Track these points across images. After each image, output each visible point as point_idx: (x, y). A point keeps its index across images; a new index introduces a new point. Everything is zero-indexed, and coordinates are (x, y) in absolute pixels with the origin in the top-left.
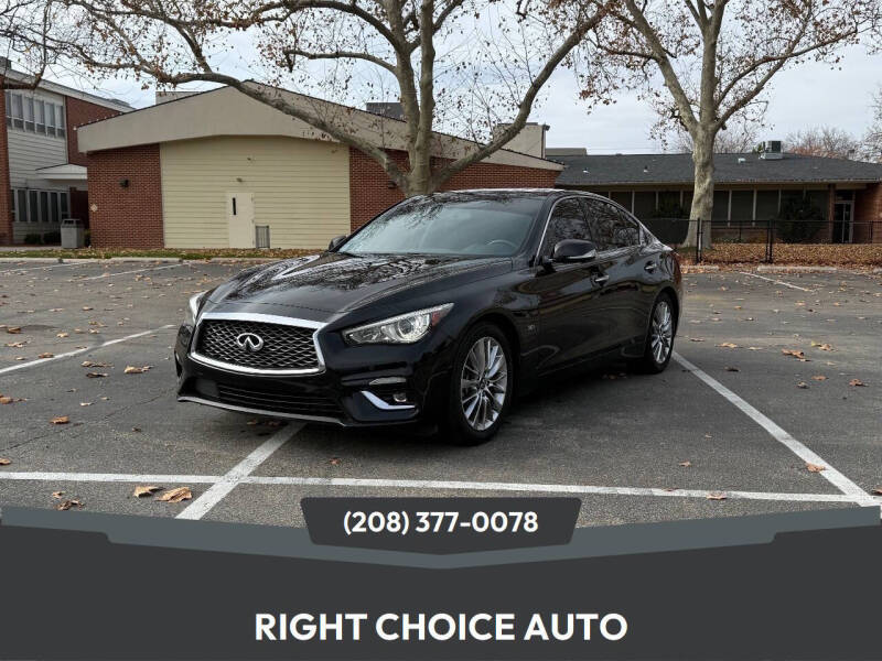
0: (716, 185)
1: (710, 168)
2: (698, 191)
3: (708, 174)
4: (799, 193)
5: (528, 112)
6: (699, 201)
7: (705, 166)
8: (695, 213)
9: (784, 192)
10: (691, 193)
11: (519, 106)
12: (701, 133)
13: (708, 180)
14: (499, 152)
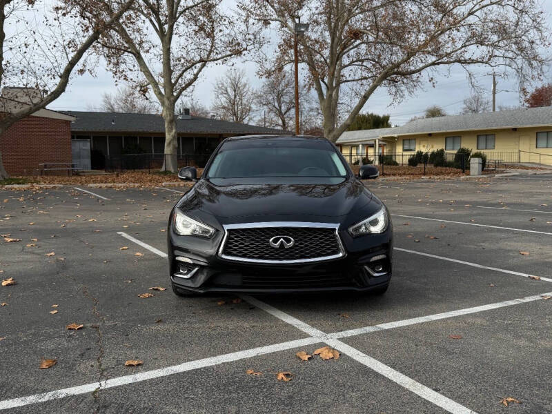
0: (179, 134)
1: (174, 123)
2: (168, 137)
3: (174, 127)
4: (205, 139)
5: (67, 81)
6: (170, 143)
7: (171, 122)
8: (168, 150)
9: (196, 138)
10: (164, 139)
11: (60, 77)
12: (167, 102)
13: (174, 131)
14: (42, 110)
